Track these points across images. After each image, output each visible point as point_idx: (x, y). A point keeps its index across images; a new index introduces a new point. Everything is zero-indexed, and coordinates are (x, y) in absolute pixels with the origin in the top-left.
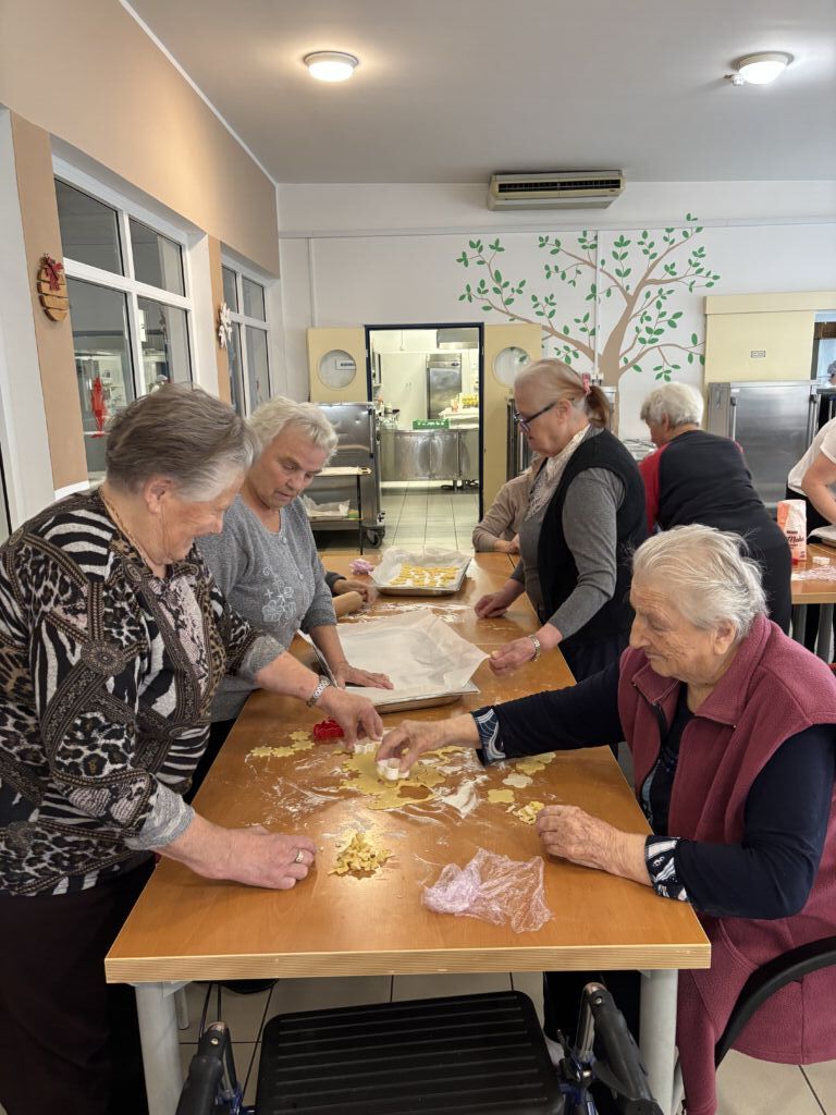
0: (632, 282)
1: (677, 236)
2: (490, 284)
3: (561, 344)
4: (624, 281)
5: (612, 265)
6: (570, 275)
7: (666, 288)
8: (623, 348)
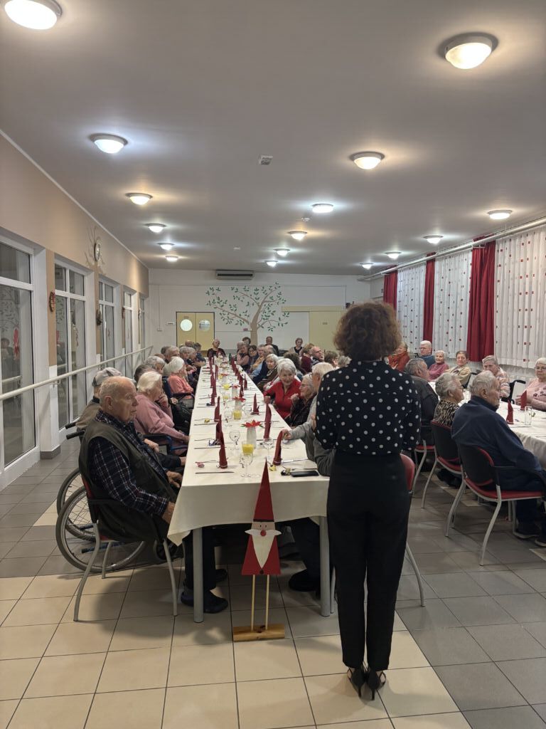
0: (260, 301)
1: (273, 288)
3: (239, 319)
4: (258, 301)
6: (241, 299)
7: (270, 303)
8: (258, 321)
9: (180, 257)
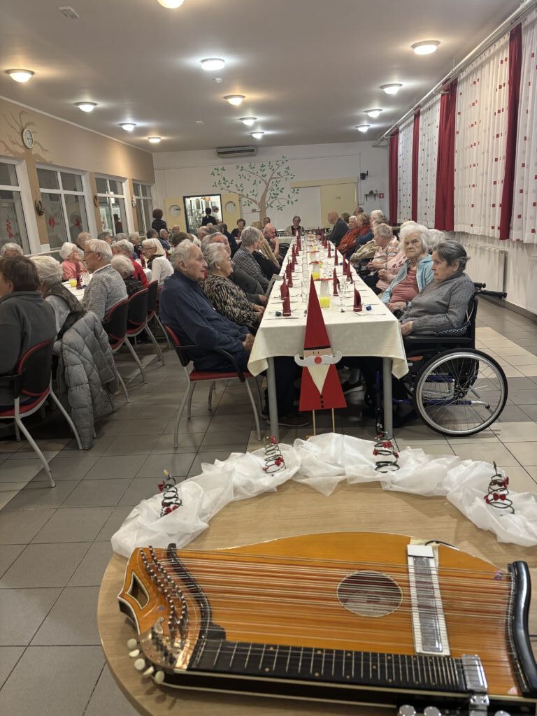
0: (267, 178)
1: (280, 163)
2: (222, 181)
3: (246, 200)
4: (265, 178)
5: (260, 174)
6: (248, 177)
7: (278, 180)
8: (266, 200)
9: (163, 138)
